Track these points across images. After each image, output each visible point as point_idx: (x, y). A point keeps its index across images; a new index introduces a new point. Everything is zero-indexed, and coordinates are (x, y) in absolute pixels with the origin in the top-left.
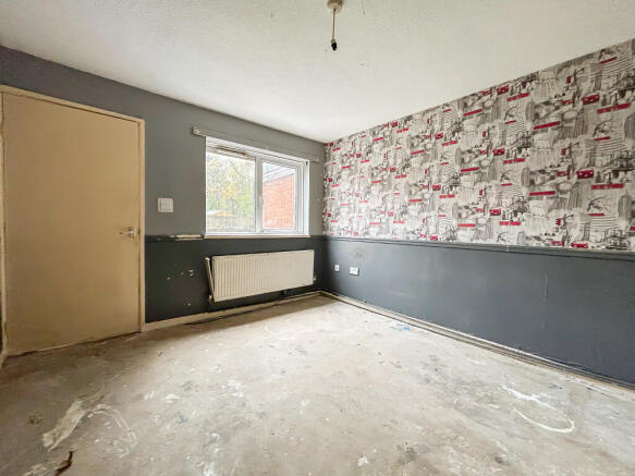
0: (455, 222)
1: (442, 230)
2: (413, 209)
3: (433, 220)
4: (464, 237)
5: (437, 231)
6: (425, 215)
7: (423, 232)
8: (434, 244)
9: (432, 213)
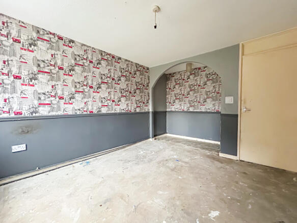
0: (100, 104)
1: (95, 108)
2: (78, 97)
3: (90, 103)
4: (104, 110)
5: (92, 109)
6: (86, 100)
7: (85, 109)
8: (91, 115)
9: (90, 99)
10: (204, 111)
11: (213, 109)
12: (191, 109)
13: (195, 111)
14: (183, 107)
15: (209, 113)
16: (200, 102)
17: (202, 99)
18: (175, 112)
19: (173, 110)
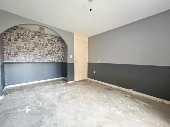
10: (46, 62)
11: (52, 61)
12: (36, 61)
13: (40, 62)
14: (28, 59)
15: (50, 63)
16: (43, 56)
17: (44, 54)
18: (19, 63)
19: (15, 61)
